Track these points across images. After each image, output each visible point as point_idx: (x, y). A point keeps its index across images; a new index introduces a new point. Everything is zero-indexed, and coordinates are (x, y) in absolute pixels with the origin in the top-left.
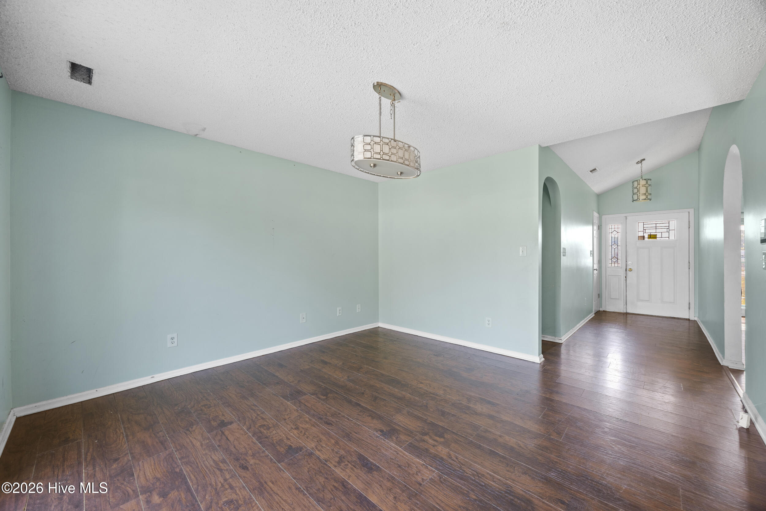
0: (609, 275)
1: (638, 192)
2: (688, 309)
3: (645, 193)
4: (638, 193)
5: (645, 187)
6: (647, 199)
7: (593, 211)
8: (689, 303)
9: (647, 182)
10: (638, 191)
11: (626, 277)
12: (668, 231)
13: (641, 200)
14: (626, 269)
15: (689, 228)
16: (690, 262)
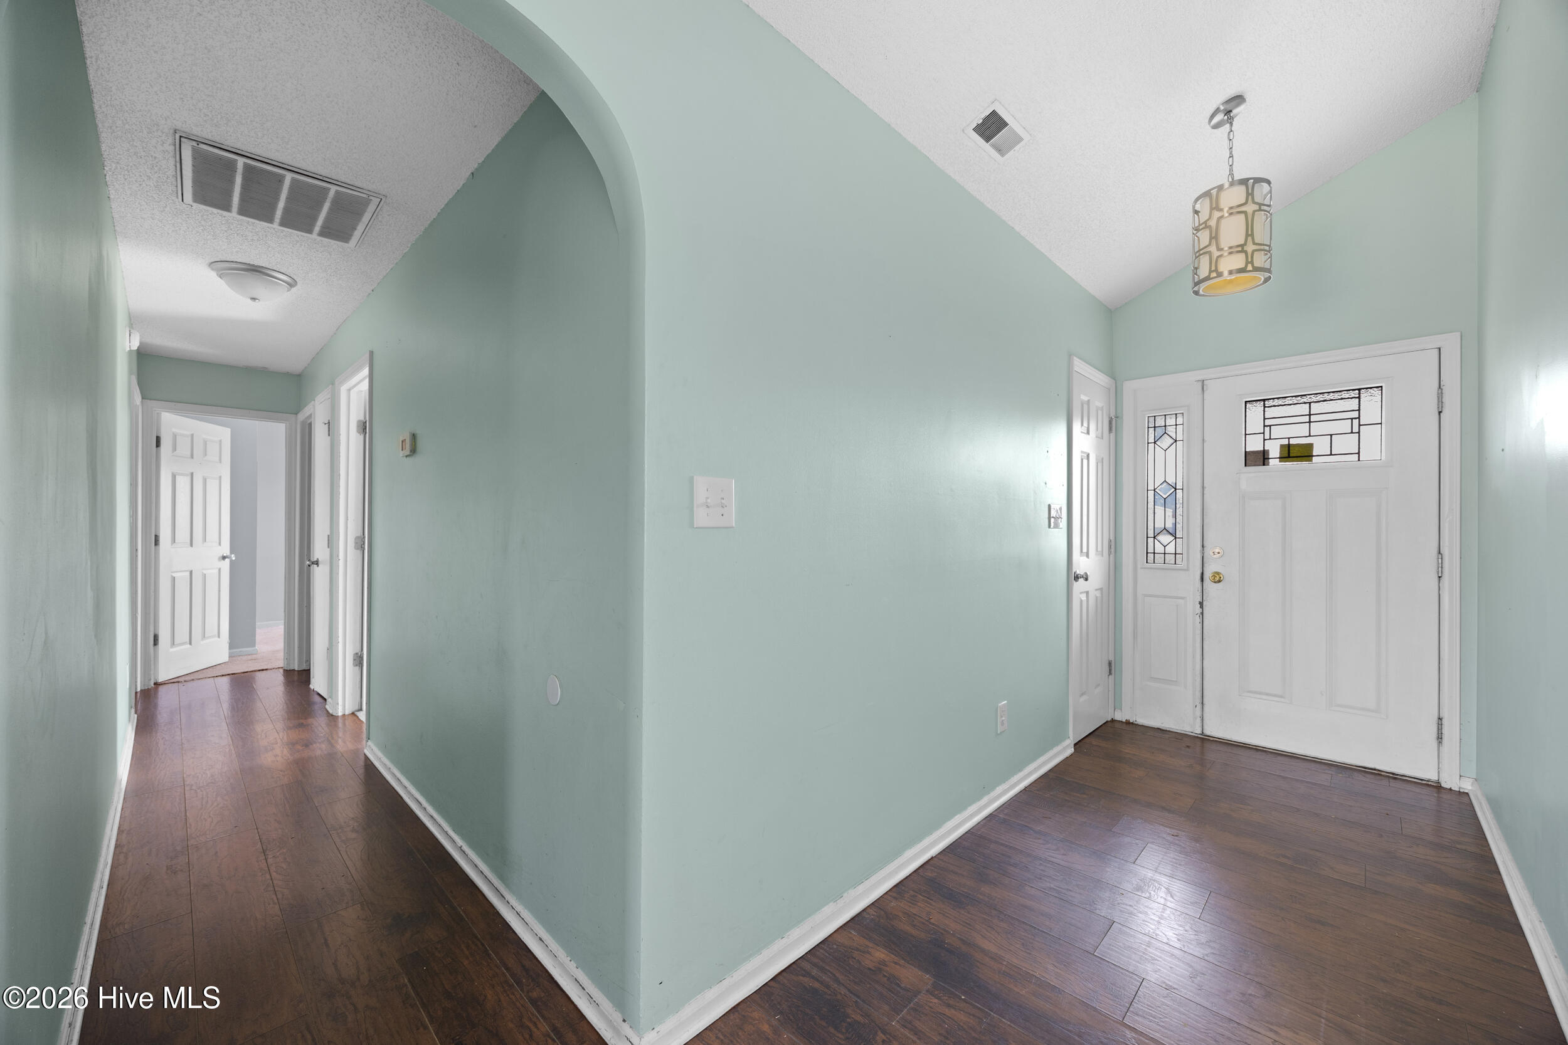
0: (1146, 596)
1: (1214, 241)
2: (1435, 743)
3: (1242, 242)
4: (1213, 248)
5: (1243, 216)
6: (1250, 267)
7: (1070, 356)
8: (1440, 719)
9: (1252, 194)
10: (1211, 238)
11: (1201, 604)
12: (1356, 429)
13: (1226, 273)
14: (1202, 574)
15: (1440, 413)
16: (1445, 551)
